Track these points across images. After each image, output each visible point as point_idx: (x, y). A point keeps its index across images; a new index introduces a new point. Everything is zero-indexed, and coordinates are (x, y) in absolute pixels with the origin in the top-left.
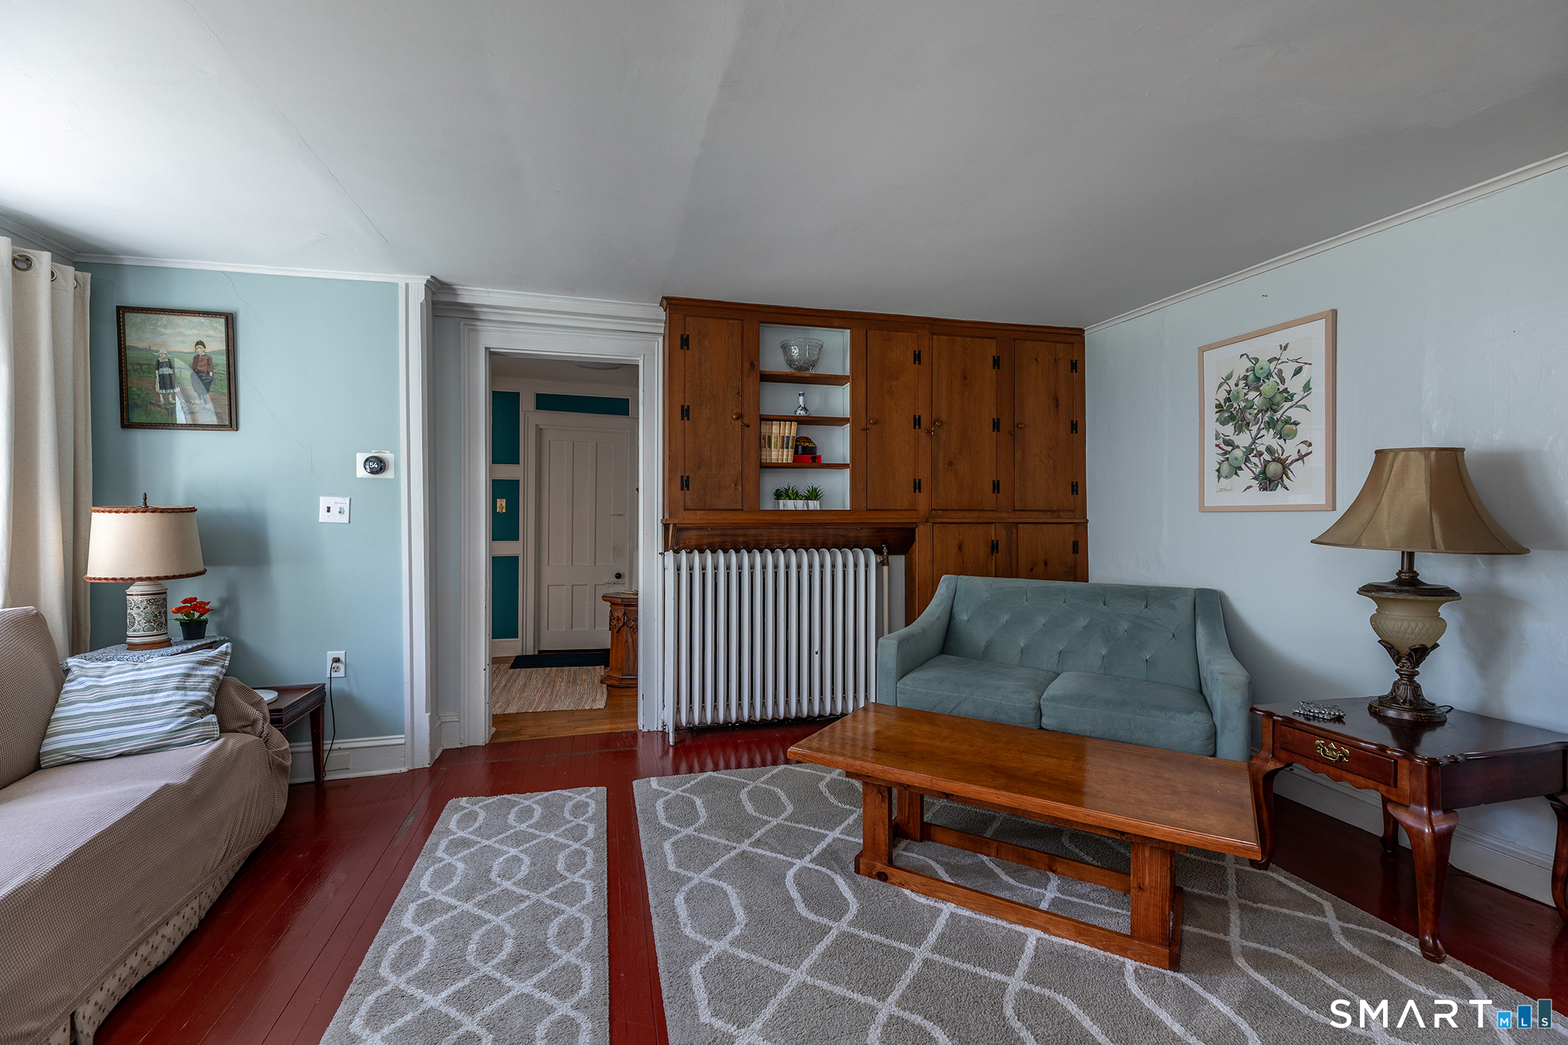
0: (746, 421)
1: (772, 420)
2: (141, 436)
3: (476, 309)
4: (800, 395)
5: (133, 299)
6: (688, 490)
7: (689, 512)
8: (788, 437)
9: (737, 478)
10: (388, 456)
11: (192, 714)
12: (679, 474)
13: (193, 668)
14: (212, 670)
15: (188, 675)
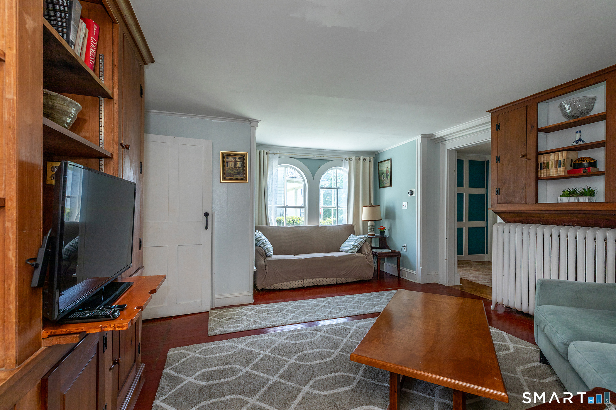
0: (528, 157)
1: (550, 153)
2: (381, 189)
3: (444, 138)
4: (577, 132)
5: (381, 160)
6: (499, 195)
7: (499, 205)
8: (560, 161)
9: (523, 188)
10: (414, 190)
11: (353, 247)
12: (495, 188)
13: (359, 239)
14: (361, 240)
15: (357, 240)
